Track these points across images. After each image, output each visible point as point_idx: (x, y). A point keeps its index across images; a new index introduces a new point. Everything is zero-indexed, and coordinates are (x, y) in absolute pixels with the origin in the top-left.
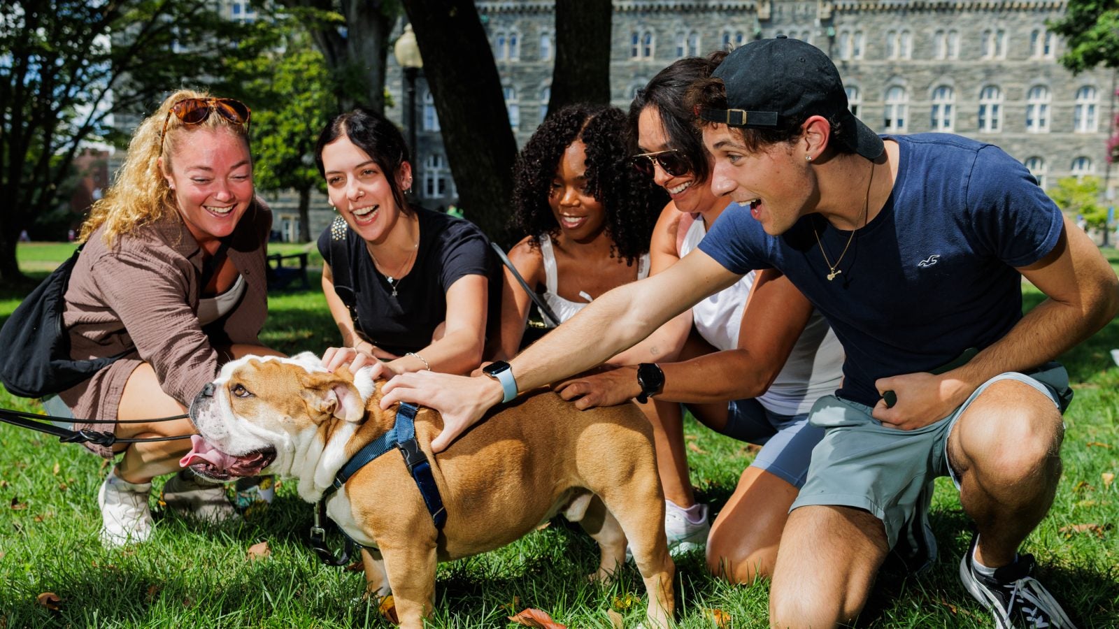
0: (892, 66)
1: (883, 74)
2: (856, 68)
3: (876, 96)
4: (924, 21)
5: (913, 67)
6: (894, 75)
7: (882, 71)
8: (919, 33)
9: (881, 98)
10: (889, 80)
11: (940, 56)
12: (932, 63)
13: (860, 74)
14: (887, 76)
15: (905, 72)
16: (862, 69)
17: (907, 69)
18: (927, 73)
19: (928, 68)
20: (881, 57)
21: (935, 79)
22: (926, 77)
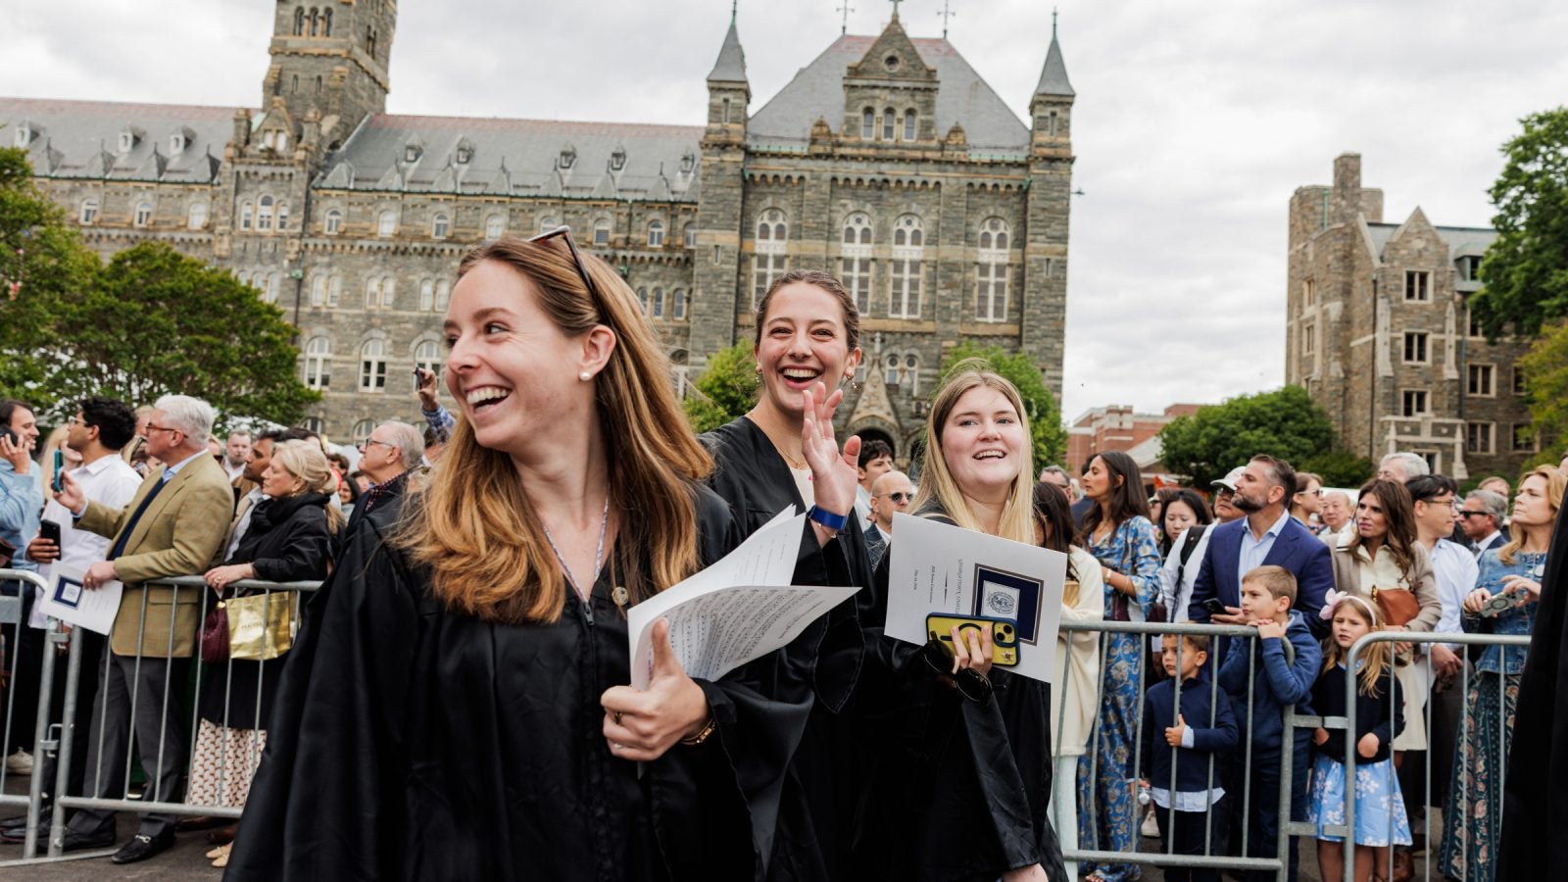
0: (370, 316)
1: (358, 324)
2: (329, 315)
3: (350, 349)
4: (407, 267)
5: (394, 318)
6: (372, 326)
7: (359, 320)
8: (402, 280)
9: (355, 353)
10: (366, 330)
11: (426, 304)
12: (416, 314)
13: (331, 323)
14: (363, 326)
15: (383, 324)
16: (335, 317)
17: (387, 320)
18: (410, 326)
19: (410, 320)
20: (358, 304)
21: (421, 333)
22: (408, 330)
